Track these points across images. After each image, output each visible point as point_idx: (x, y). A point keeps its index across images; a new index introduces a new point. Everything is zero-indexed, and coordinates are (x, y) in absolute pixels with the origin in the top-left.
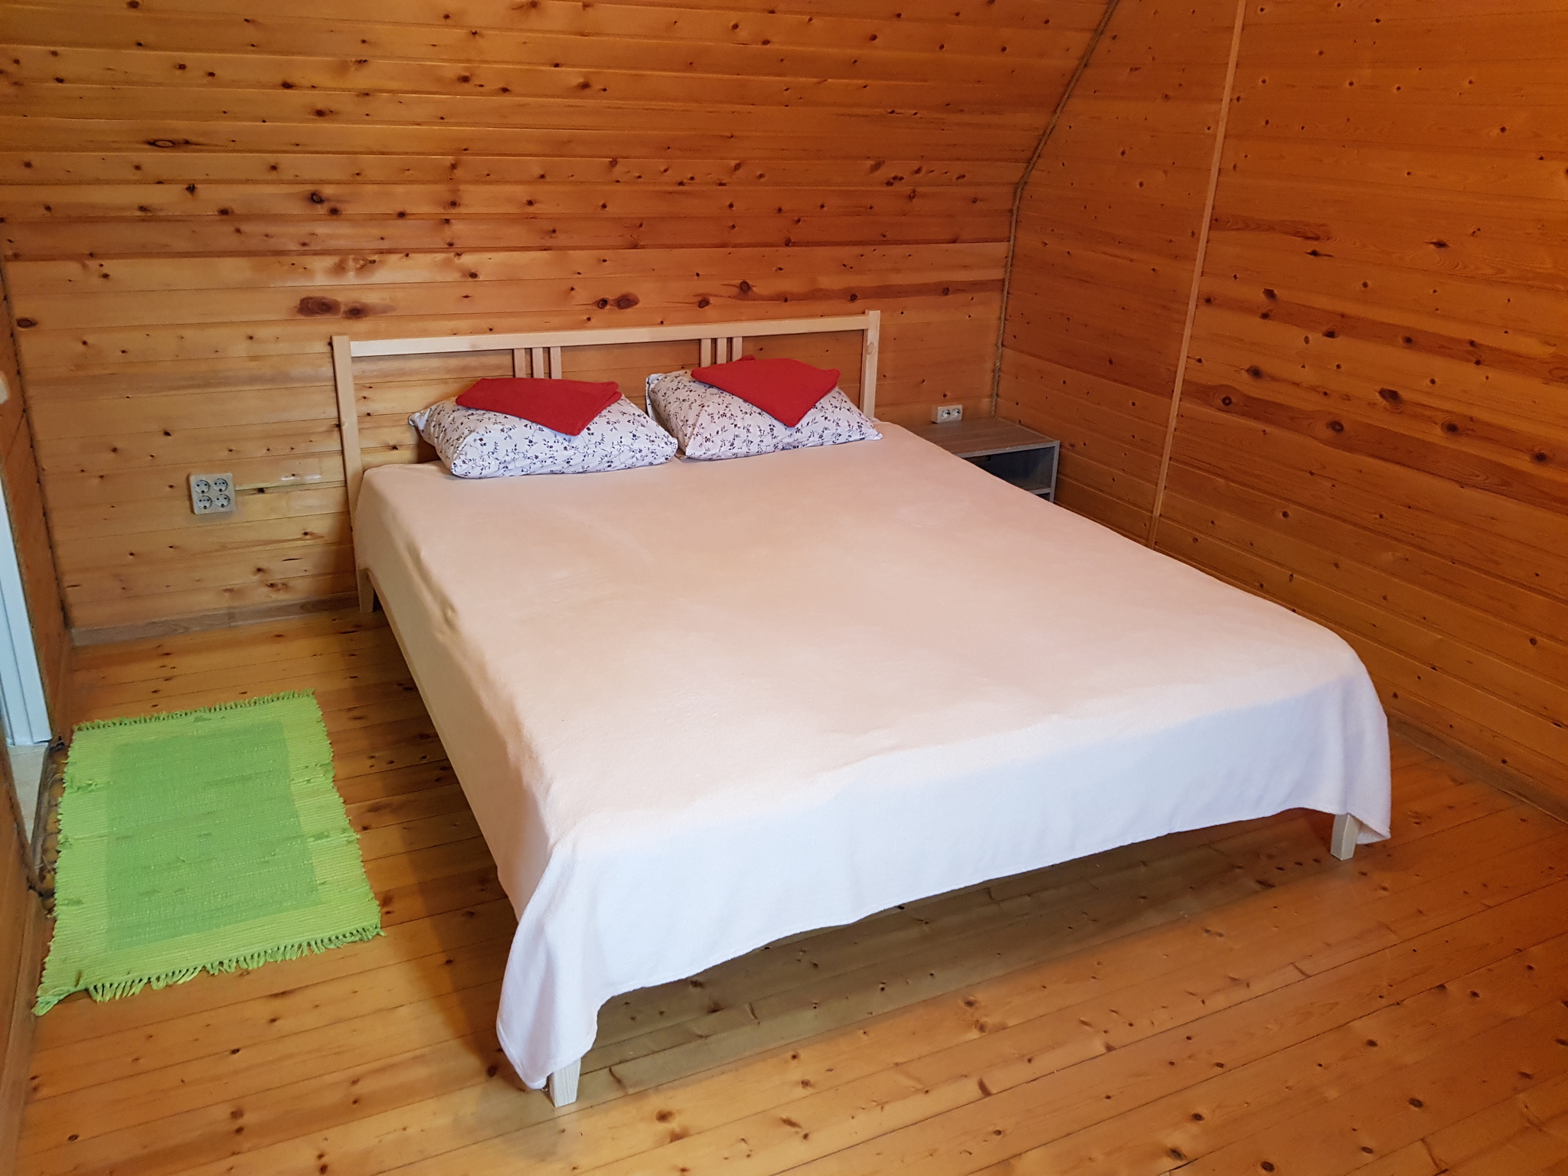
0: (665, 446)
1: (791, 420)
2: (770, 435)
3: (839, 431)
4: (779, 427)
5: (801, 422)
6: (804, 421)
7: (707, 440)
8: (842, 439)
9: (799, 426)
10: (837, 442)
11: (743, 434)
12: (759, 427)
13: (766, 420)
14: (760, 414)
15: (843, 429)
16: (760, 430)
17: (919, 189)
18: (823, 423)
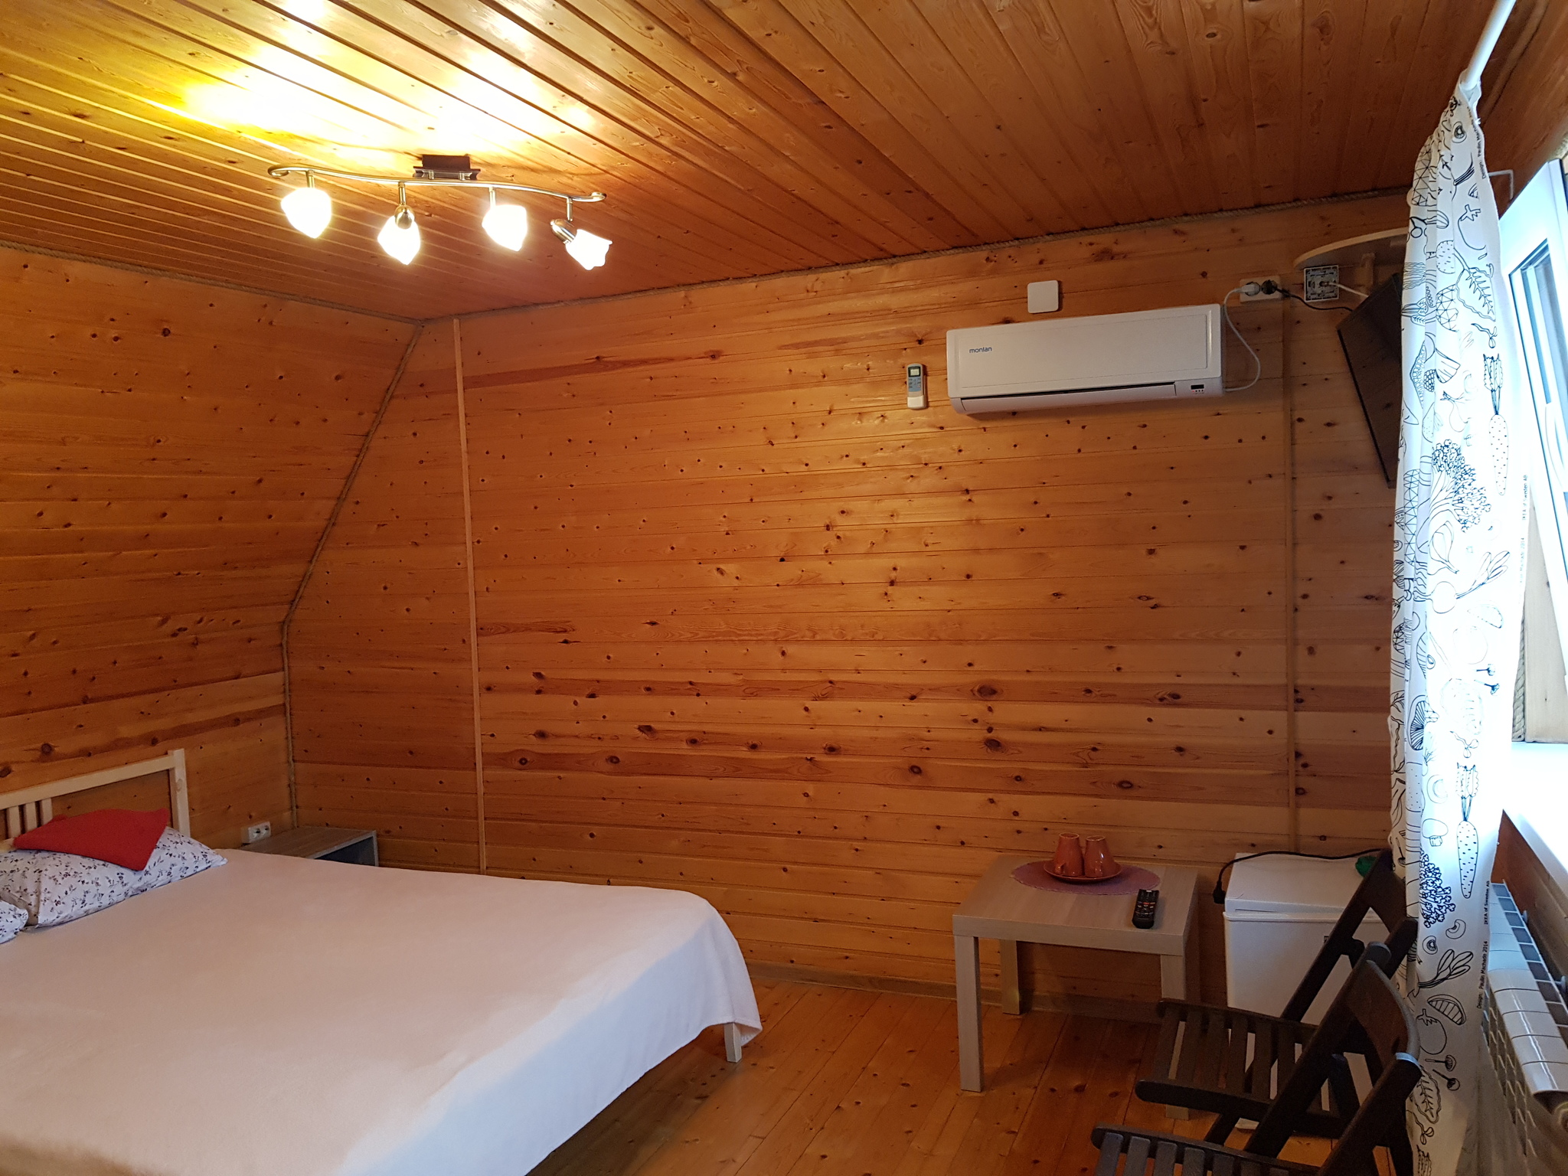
0: (13, 919)
1: (138, 865)
2: (120, 882)
3: (186, 865)
4: (128, 874)
5: (148, 864)
6: (150, 863)
7: (57, 903)
8: (189, 872)
9: (147, 868)
10: (185, 876)
11: (93, 888)
12: (108, 878)
13: (112, 870)
14: (104, 865)
15: (190, 862)
16: (110, 881)
17: (201, 637)
18: (170, 860)
